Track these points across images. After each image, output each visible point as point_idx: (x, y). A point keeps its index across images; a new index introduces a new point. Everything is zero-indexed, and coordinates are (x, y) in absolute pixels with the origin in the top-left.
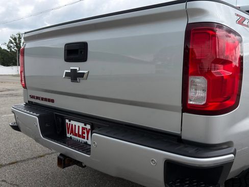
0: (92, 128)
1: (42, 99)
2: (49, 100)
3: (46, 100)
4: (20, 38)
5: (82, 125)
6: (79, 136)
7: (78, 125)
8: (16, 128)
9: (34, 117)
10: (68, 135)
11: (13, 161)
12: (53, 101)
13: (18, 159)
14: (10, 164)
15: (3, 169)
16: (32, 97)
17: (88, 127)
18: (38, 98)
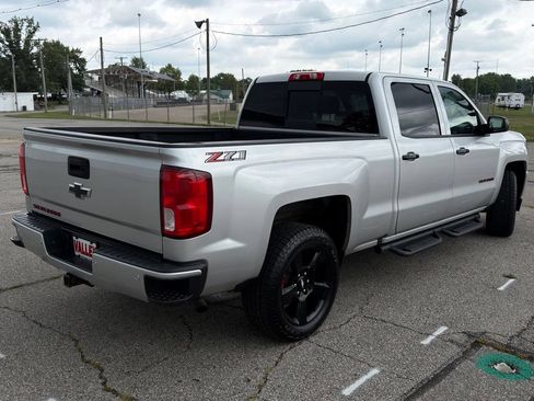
0: (98, 247)
1: (48, 211)
2: (55, 213)
3: (52, 212)
4: (17, 30)
5: (88, 243)
6: (87, 254)
7: (85, 243)
8: (19, 243)
9: (39, 233)
10: (77, 253)
11: (17, 284)
12: (59, 214)
13: (24, 281)
14: (11, 288)
15: (5, 294)
16: (37, 207)
17: (94, 245)
18: (43, 209)
